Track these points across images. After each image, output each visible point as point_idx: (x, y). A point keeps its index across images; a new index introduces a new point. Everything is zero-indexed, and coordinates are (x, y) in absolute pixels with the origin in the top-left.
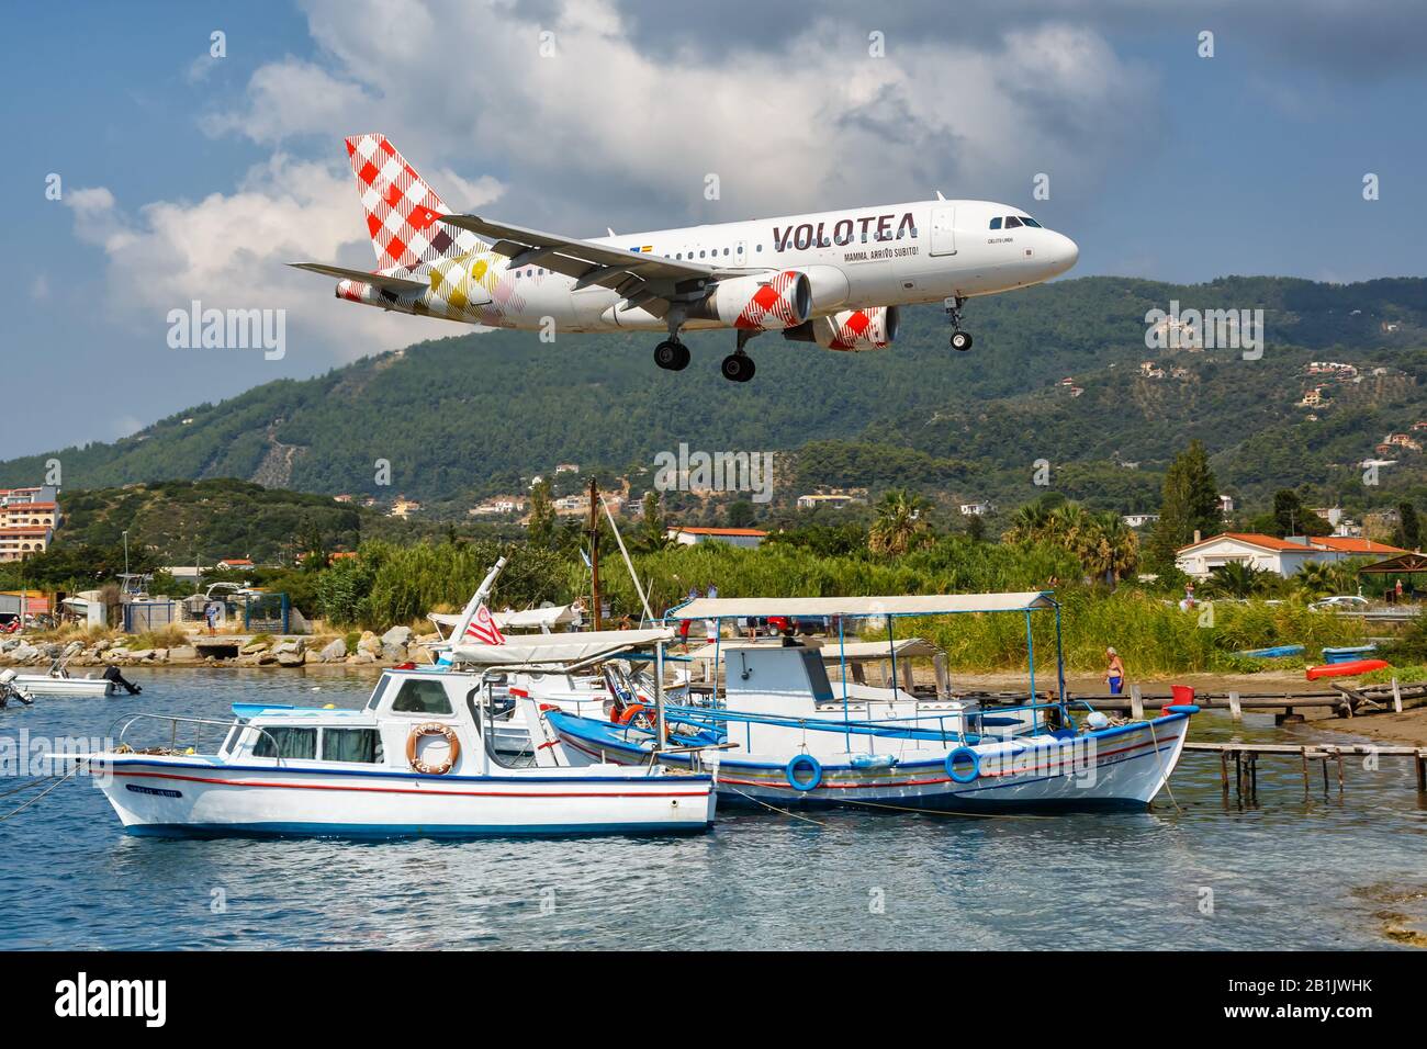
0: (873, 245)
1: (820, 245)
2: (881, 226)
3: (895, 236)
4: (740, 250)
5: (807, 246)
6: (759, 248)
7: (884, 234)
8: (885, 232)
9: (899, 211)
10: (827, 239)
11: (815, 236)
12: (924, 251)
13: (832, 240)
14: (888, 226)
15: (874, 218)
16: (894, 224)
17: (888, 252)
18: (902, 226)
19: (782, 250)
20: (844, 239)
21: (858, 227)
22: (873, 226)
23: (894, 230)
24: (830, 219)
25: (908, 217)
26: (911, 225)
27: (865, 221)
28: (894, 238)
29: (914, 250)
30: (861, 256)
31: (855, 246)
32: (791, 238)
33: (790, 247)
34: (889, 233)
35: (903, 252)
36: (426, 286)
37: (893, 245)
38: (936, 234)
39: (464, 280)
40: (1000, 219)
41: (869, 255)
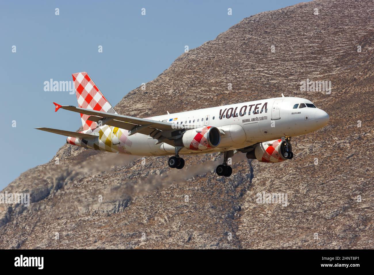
0: (253, 116)
1: (234, 116)
2: (256, 108)
3: (260, 112)
4: (207, 119)
5: (230, 117)
6: (214, 118)
7: (256, 111)
8: (257, 110)
9: (263, 102)
10: (237, 114)
11: (233, 113)
12: (269, 118)
13: (238, 114)
14: (258, 108)
15: (254, 105)
16: (260, 107)
17: (257, 119)
18: (263, 108)
19: (221, 119)
20: (242, 114)
21: (248, 108)
22: (253, 107)
23: (260, 110)
24: (240, 105)
25: (266, 104)
26: (266, 108)
27: (251, 106)
28: (260, 113)
29: (266, 118)
30: (248, 120)
31: (246, 117)
32: (225, 114)
33: (224, 117)
34: (258, 111)
35: (262, 119)
36: (98, 137)
37: (259, 116)
38: (274, 111)
39: (110, 135)
40: (298, 104)
41: (251, 120)
